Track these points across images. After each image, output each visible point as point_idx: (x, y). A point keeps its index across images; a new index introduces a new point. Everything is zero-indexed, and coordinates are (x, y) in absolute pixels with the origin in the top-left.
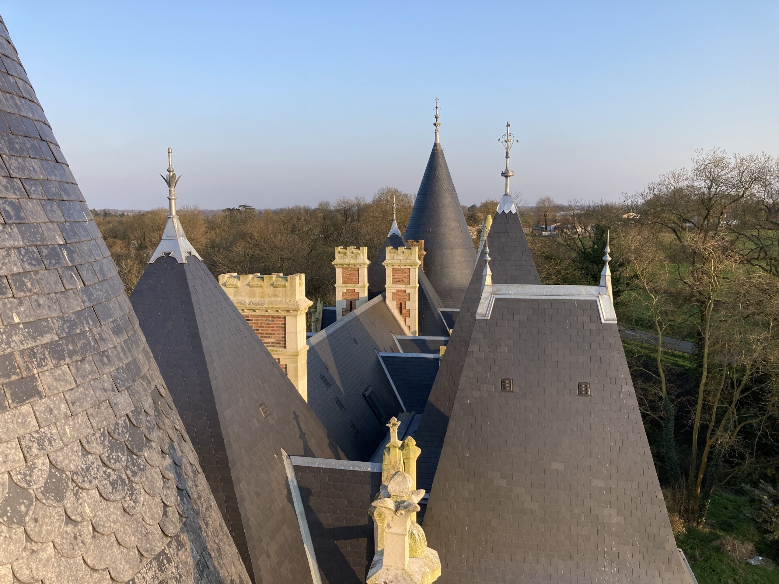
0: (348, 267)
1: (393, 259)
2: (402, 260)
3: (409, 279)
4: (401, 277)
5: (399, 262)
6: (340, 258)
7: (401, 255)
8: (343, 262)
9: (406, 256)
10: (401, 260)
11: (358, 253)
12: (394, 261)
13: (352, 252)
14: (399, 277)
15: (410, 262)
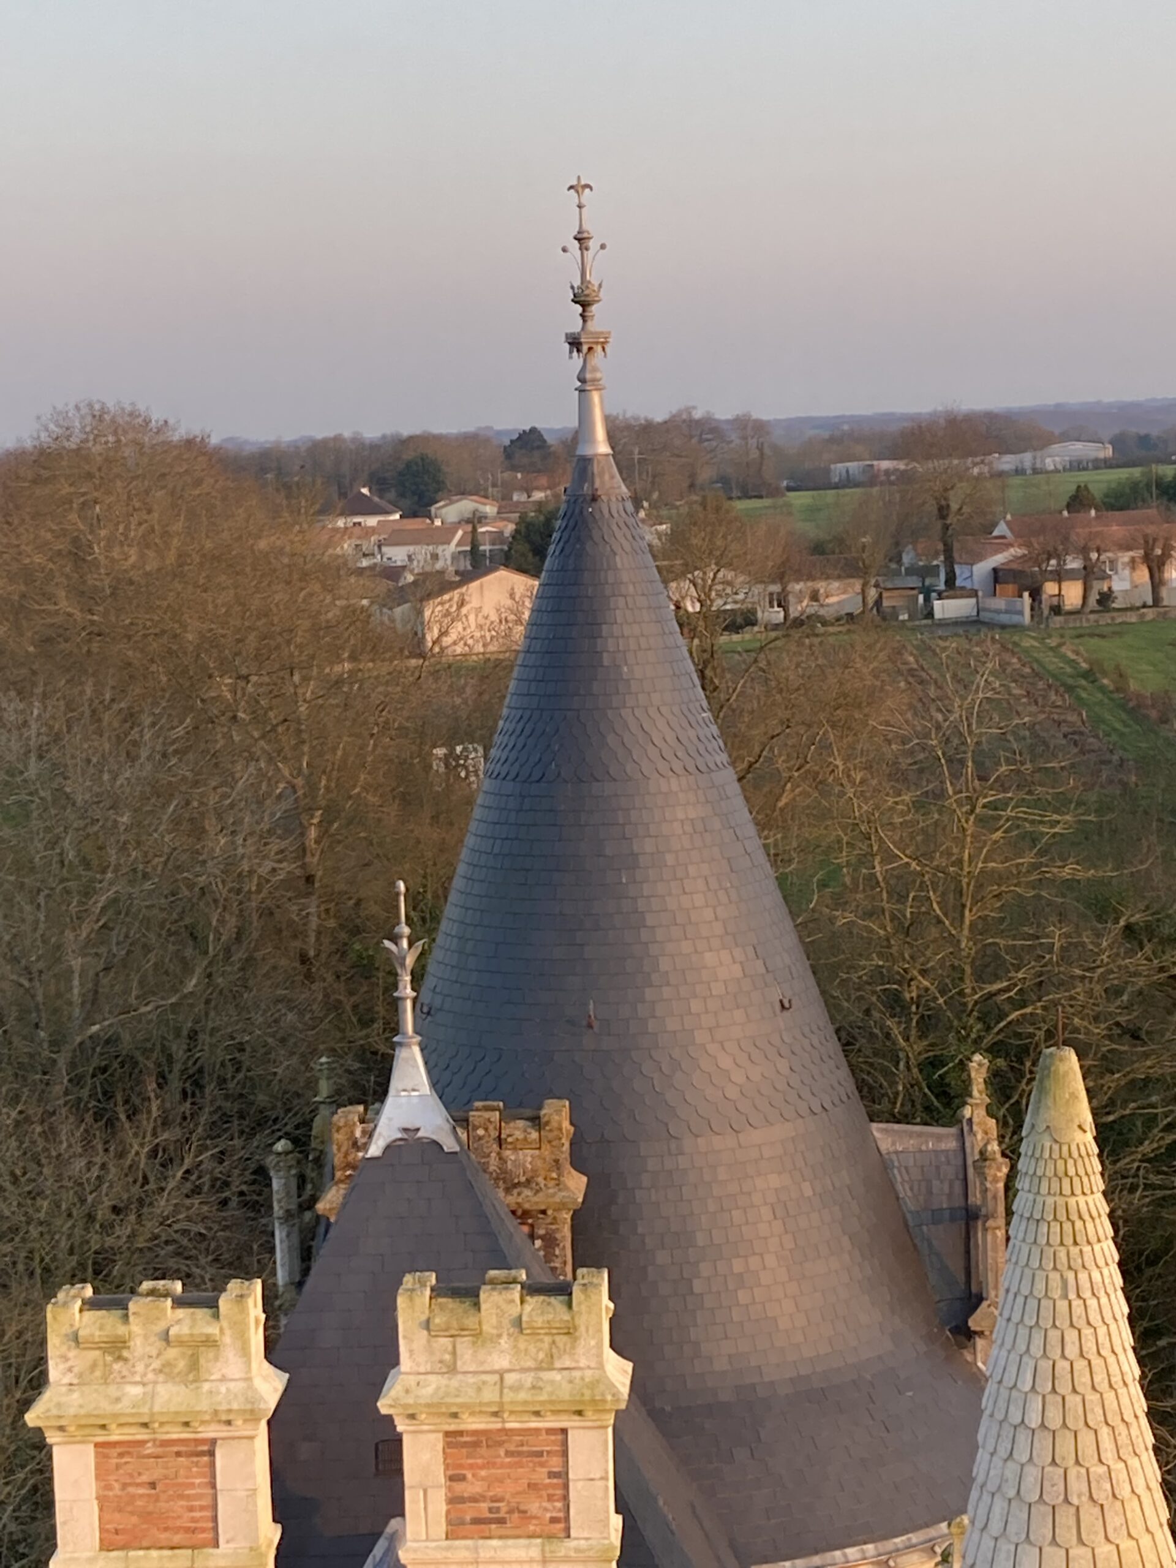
0: (142, 1435)
1: (452, 1369)
2: (510, 1378)
3: (566, 1498)
4: (507, 1489)
5: (490, 1395)
6: (81, 1382)
7: (504, 1342)
8: (107, 1407)
9: (536, 1351)
10: (501, 1374)
11: (210, 1342)
12: (455, 1382)
13: (166, 1337)
14: (497, 1491)
15: (565, 1392)
